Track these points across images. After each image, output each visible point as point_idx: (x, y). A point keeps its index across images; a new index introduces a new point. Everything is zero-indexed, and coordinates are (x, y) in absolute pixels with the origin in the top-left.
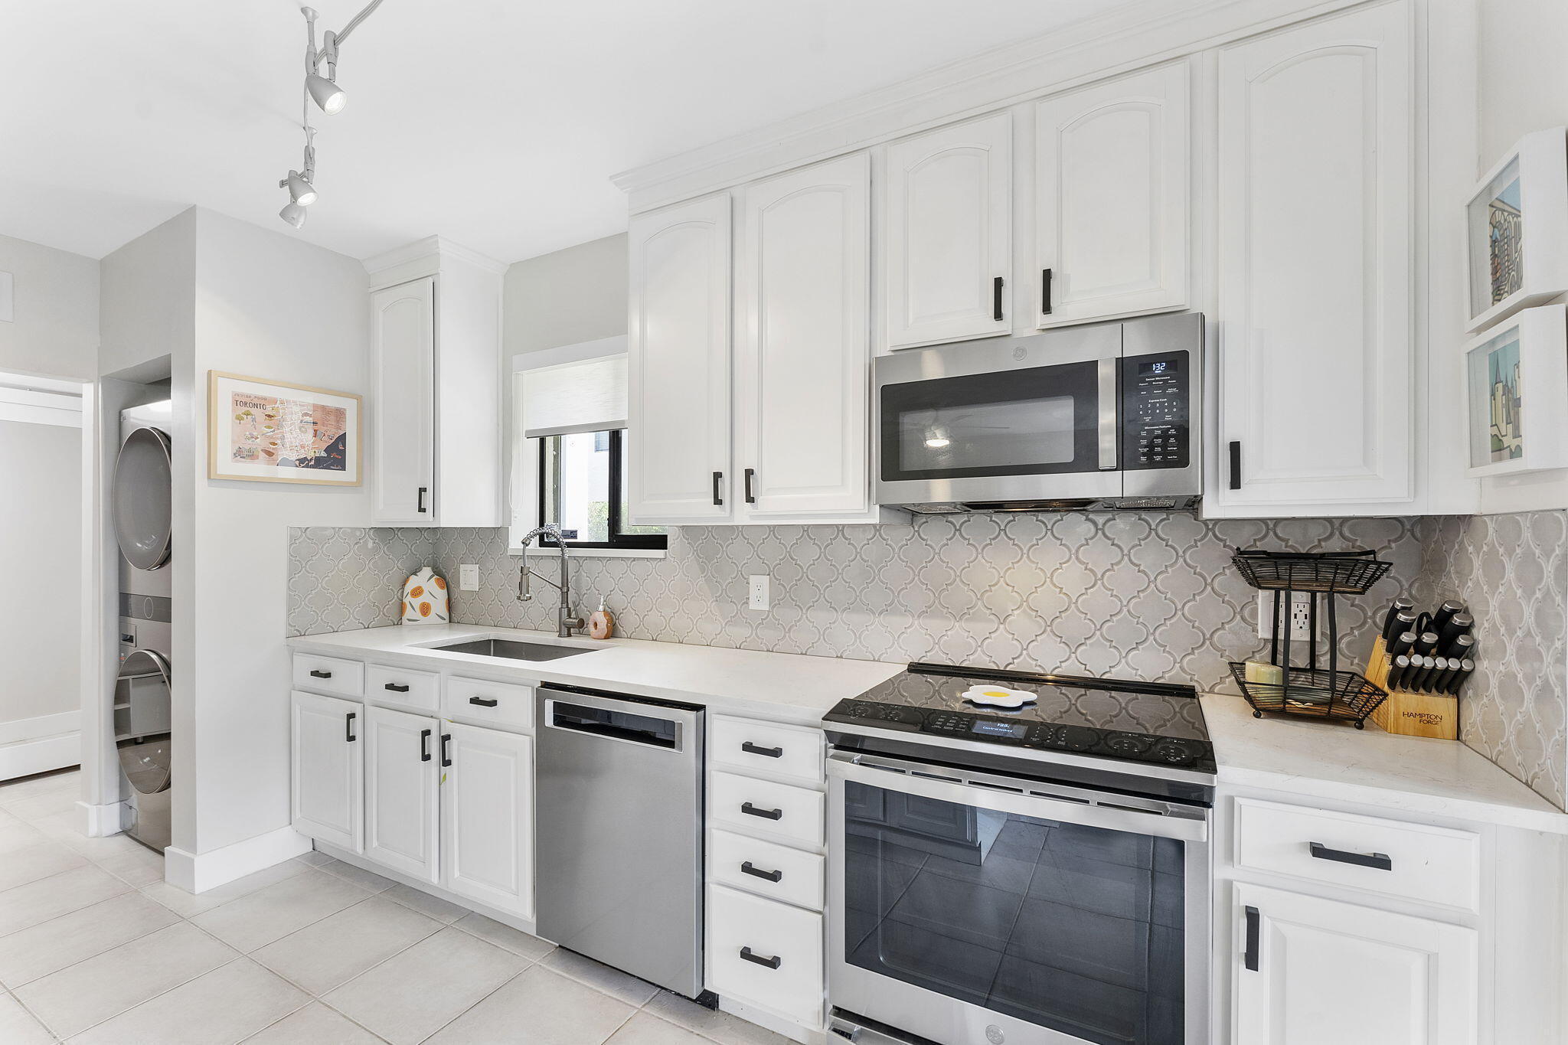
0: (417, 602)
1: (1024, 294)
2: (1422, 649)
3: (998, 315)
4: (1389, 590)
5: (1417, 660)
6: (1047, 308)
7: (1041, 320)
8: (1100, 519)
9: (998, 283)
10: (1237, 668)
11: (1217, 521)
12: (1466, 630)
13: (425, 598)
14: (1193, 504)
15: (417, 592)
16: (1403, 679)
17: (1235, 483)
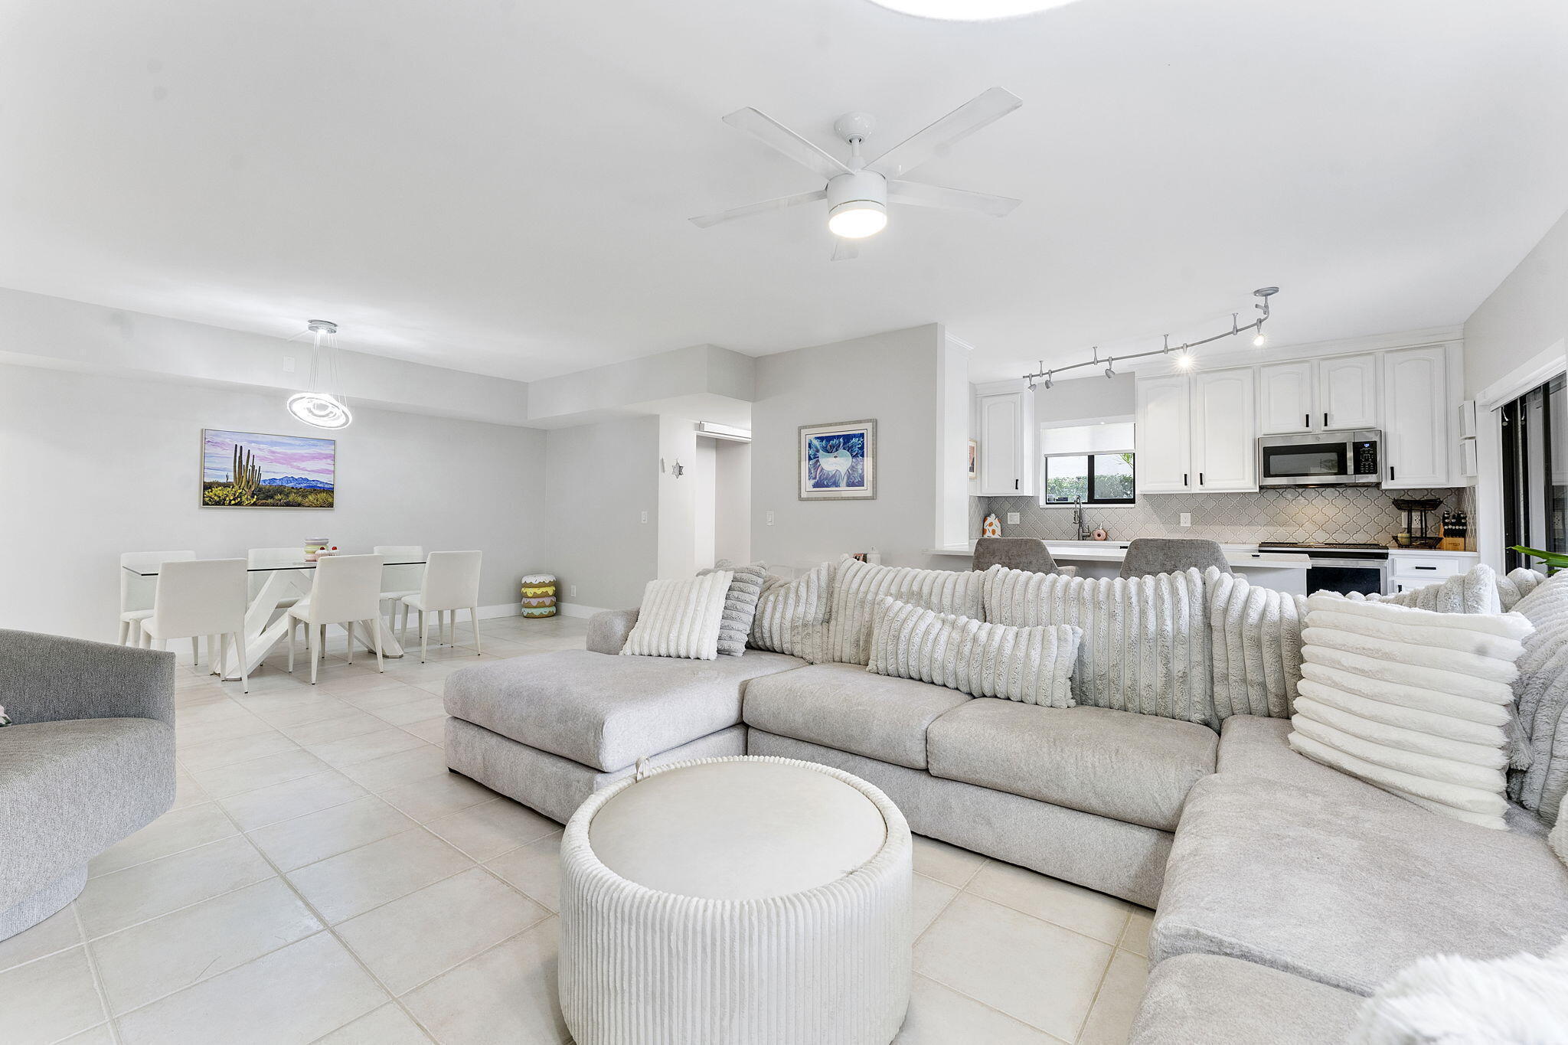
0: (991, 529)
1: (1317, 420)
2: (1452, 524)
3: (1307, 426)
4: (1442, 510)
5: (1450, 527)
6: (1326, 425)
7: (1324, 428)
8: (1341, 490)
9: (1307, 416)
10: (1395, 538)
11: (1386, 490)
12: (1465, 518)
13: (993, 527)
14: (1378, 485)
15: (991, 524)
16: (1448, 533)
17: (1393, 478)
